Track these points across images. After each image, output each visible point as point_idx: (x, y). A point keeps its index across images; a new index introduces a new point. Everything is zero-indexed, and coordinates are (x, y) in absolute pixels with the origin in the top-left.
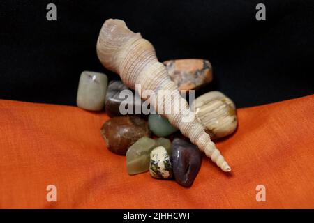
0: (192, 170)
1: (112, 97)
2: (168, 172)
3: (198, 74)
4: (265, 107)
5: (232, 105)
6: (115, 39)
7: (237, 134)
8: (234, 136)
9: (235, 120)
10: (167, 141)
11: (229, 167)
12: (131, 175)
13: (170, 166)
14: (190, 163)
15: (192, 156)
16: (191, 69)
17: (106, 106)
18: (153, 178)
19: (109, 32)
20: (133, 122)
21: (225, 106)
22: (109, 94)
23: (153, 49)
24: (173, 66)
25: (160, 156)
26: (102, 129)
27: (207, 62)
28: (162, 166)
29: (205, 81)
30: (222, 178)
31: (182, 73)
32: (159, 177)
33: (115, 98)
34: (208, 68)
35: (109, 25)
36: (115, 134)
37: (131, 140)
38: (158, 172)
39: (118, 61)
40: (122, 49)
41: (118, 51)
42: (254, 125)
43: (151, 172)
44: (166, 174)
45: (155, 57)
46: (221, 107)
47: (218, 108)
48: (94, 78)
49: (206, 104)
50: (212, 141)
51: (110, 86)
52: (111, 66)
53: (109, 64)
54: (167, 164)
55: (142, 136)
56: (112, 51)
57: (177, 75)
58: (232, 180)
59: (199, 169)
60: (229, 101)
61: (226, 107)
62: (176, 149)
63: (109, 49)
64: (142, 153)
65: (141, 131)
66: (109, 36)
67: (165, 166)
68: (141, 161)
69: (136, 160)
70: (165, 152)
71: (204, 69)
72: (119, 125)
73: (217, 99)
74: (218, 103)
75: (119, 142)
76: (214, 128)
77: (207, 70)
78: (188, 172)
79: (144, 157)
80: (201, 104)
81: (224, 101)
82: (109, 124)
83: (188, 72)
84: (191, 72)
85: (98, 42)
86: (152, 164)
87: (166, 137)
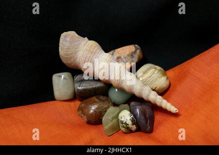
0: (150, 120)
1: (79, 86)
2: (135, 126)
3: (133, 54)
4: (185, 64)
5: (162, 69)
6: (72, 45)
7: (171, 87)
8: (170, 89)
9: (167, 78)
10: (126, 105)
11: (176, 109)
12: (109, 136)
13: (135, 121)
14: (147, 116)
15: (147, 110)
16: (128, 53)
17: (77, 94)
18: (125, 133)
19: (66, 41)
20: (99, 99)
21: (157, 71)
22: (77, 85)
23: (99, 46)
24: (114, 54)
25: (126, 116)
26: (78, 111)
27: (136, 46)
28: (129, 122)
29: (139, 58)
30: (173, 119)
31: (122, 57)
32: (129, 131)
33: (82, 87)
34: (138, 49)
35: (65, 37)
36: (89, 111)
37: (101, 112)
38: (128, 128)
39: (78, 60)
40: (78, 51)
41: (76, 52)
42: (181, 78)
43: (123, 129)
44: (134, 127)
45: (102, 50)
46: (156, 72)
47: (154, 73)
48: (63, 77)
49: (145, 73)
50: (159, 95)
51: (75, 80)
52: (73, 65)
53: (72, 63)
54: (133, 120)
55: (109, 107)
56: (72, 53)
57: (120, 59)
58: (180, 118)
59: (154, 118)
60: (158, 68)
61: (159, 71)
62: (135, 109)
63: (69, 53)
64: (113, 118)
65: (106, 104)
66: (67, 44)
67: (132, 122)
68: (114, 124)
69: (110, 124)
70: (129, 112)
71: (136, 50)
72: (90, 104)
73: (151, 68)
74: (153, 70)
75: (94, 115)
76: (156, 87)
77: (138, 51)
78: (148, 121)
79: (115, 121)
80: (142, 74)
81: (155, 68)
82: (83, 105)
83: (126, 55)
84: (128, 55)
85: (60, 50)
86: (122, 123)
87: (125, 103)
